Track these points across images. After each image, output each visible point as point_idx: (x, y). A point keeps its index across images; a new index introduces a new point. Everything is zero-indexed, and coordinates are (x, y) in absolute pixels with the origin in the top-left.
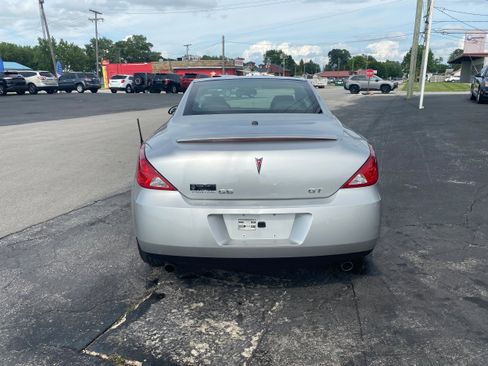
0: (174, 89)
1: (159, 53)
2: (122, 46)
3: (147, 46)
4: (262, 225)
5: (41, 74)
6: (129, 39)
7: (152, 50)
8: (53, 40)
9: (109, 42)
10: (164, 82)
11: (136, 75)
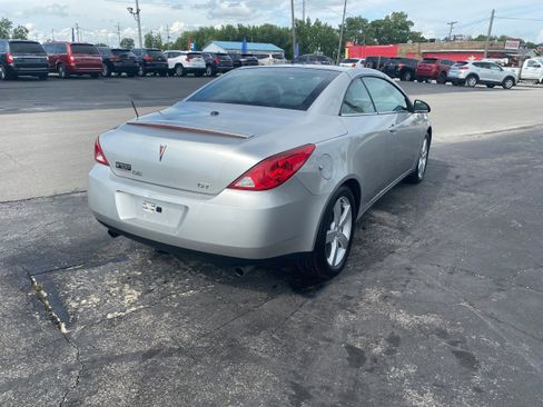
0: (408, 76)
1: (420, 33)
2: (378, 25)
3: (406, 26)
4: (159, 210)
5: (273, 56)
6: (387, 17)
7: (412, 29)
8: (308, 20)
9: (364, 21)
10: (397, 67)
11: (368, 59)
